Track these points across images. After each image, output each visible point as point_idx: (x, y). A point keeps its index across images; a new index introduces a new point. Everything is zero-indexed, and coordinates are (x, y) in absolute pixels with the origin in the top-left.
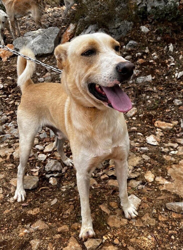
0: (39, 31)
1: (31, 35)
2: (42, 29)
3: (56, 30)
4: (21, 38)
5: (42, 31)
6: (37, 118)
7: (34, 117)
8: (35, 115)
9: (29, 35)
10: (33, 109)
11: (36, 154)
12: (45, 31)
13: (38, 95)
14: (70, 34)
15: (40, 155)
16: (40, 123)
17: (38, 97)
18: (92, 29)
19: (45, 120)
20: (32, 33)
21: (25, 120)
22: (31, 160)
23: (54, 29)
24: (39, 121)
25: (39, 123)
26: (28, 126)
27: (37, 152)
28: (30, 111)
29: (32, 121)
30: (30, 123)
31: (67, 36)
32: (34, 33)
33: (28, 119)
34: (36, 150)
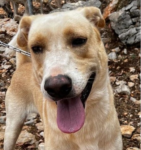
0: (79, 4)
1: (69, 7)
2: (82, 2)
3: (97, 4)
4: (58, 10)
5: (82, 3)
6: (23, 103)
7: (20, 102)
8: (22, 99)
9: (68, 8)
10: (20, 92)
11: (38, 142)
12: (86, 3)
13: (25, 76)
14: (111, 9)
15: (41, 143)
16: (27, 109)
17: (25, 78)
18: (134, 5)
19: (32, 106)
20: (71, 5)
21: (11, 103)
22: (30, 148)
23: (95, 2)
24: (26, 106)
25: (25, 109)
26: (13, 111)
27: (40, 139)
28: (16, 94)
29: (19, 106)
30: (15, 108)
31: (108, 11)
32: (73, 5)
33: (14, 103)
34: (39, 137)
